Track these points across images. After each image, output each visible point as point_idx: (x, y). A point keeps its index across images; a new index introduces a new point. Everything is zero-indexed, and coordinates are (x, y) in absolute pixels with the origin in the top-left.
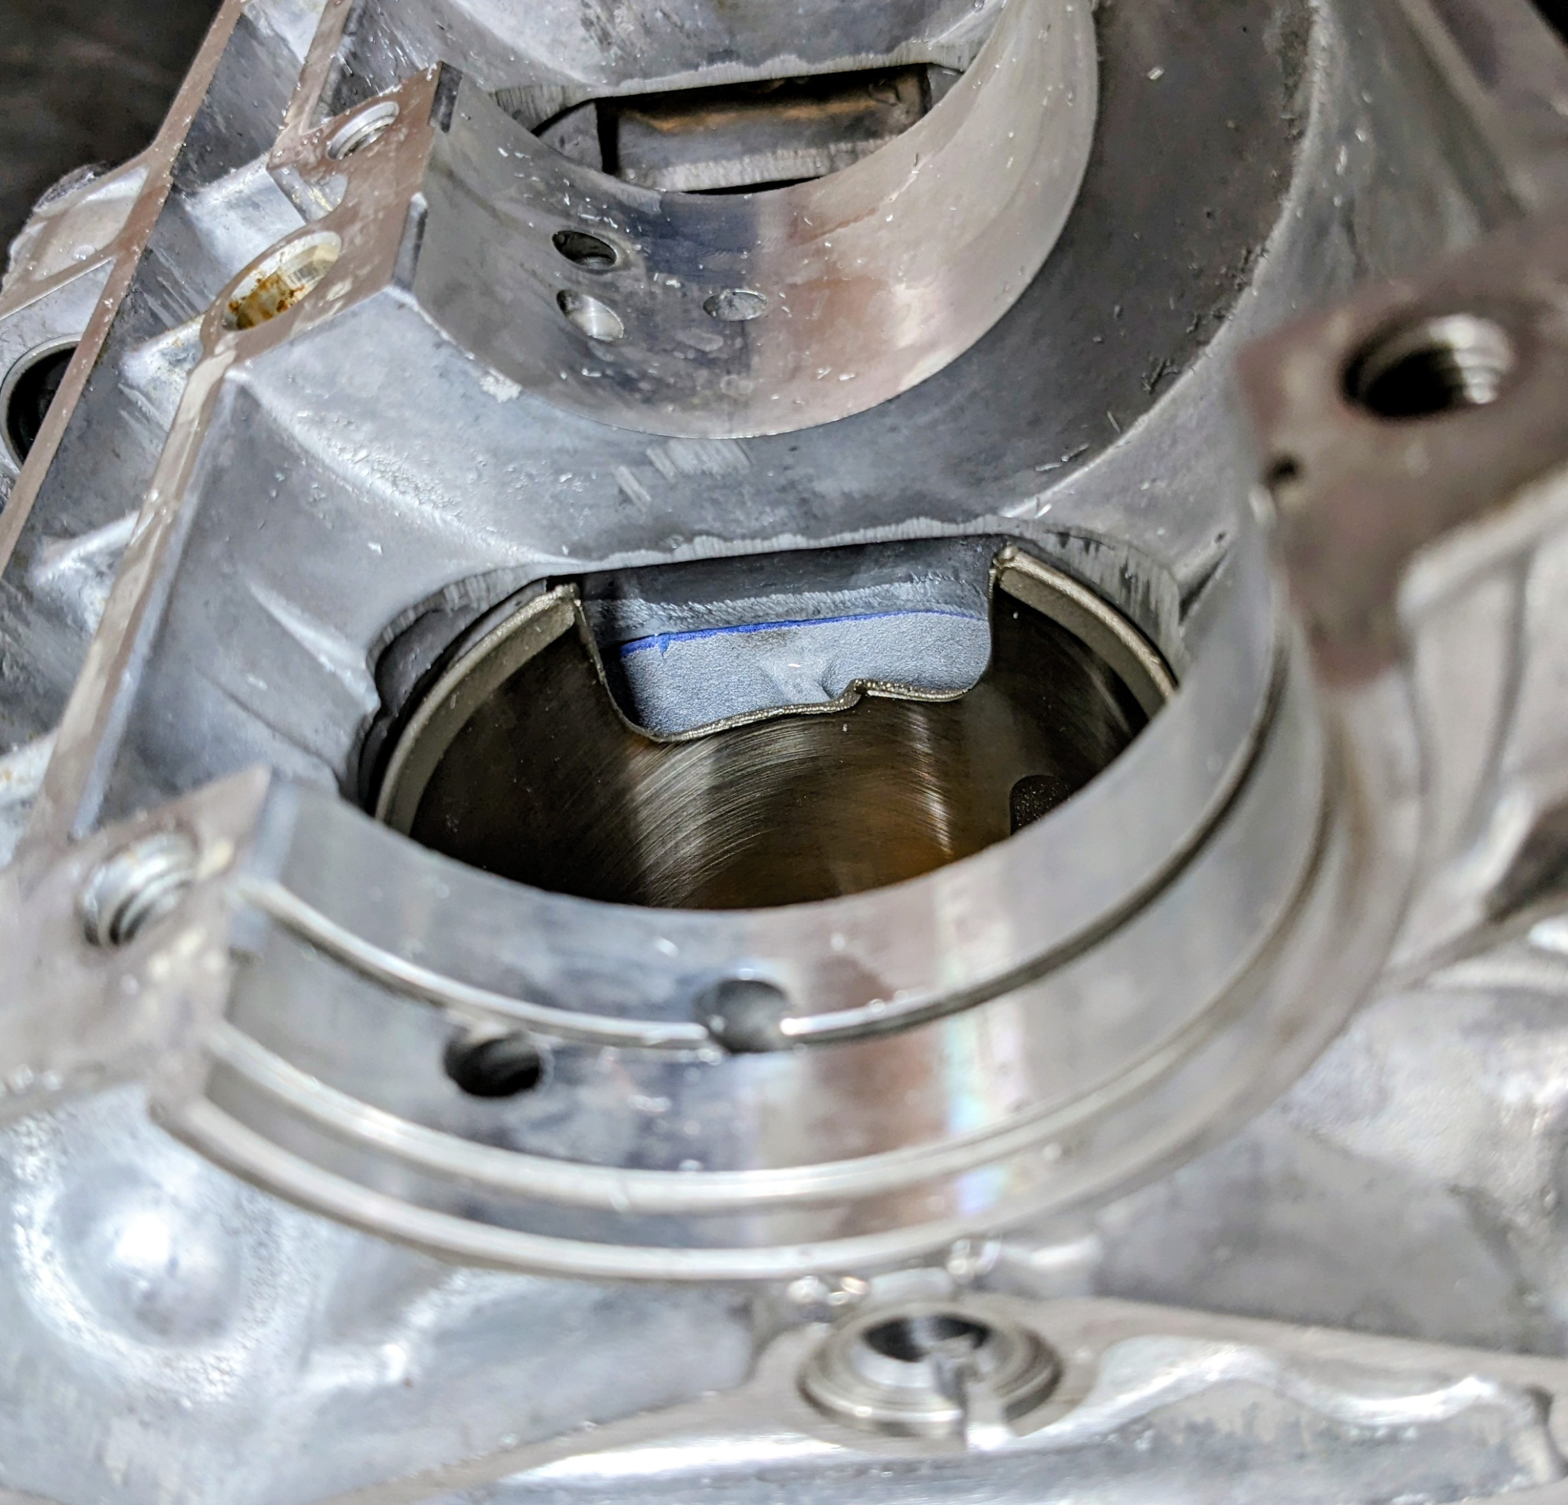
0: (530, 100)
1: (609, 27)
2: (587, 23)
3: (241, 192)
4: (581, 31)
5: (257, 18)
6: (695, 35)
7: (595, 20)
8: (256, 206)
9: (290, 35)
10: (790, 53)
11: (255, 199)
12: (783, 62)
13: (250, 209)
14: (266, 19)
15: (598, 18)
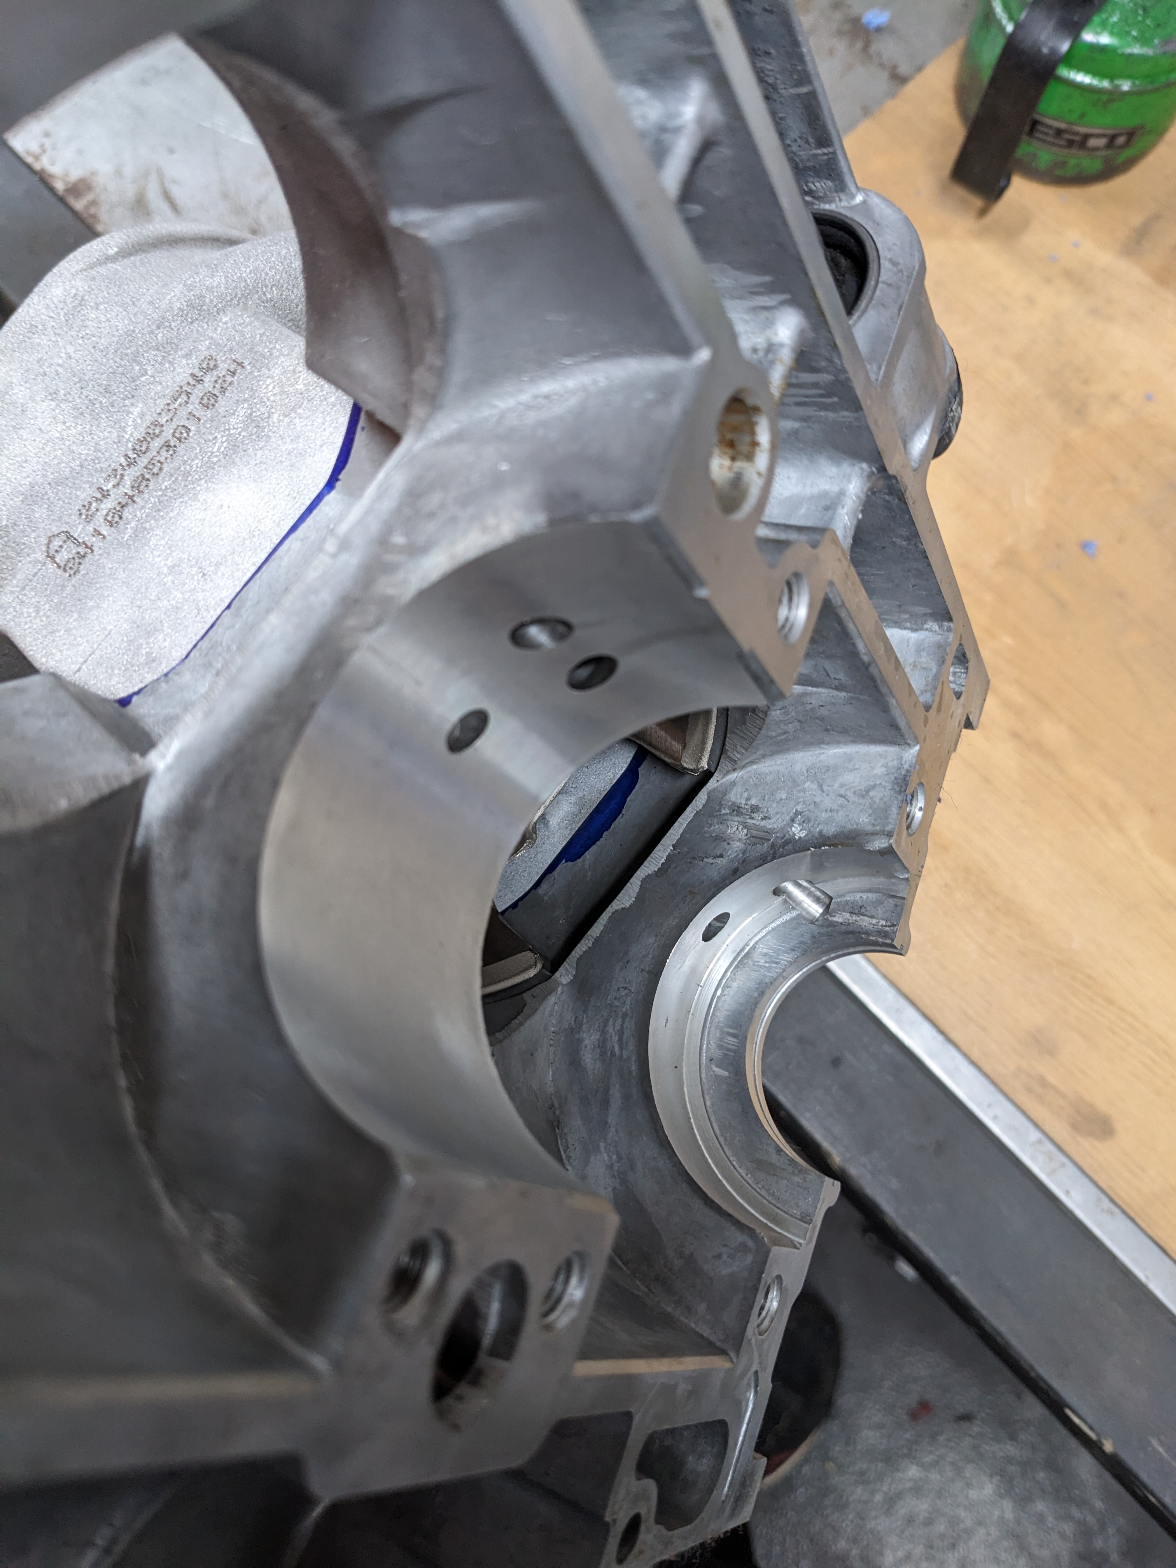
0: (745, 736)
1: (740, 819)
2: (755, 809)
3: (843, 507)
4: (753, 801)
5: (941, 627)
6: (690, 863)
7: (753, 815)
8: (827, 508)
9: (914, 636)
10: (631, 905)
11: (830, 511)
12: (630, 897)
13: (828, 503)
14: (936, 632)
15: (753, 818)
